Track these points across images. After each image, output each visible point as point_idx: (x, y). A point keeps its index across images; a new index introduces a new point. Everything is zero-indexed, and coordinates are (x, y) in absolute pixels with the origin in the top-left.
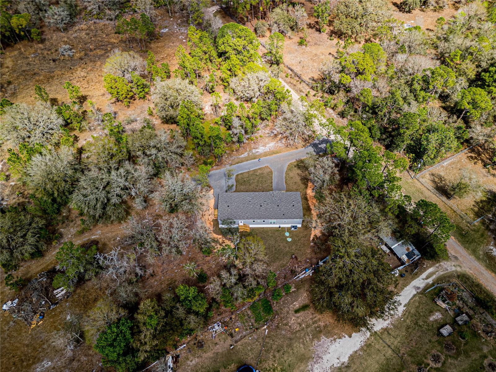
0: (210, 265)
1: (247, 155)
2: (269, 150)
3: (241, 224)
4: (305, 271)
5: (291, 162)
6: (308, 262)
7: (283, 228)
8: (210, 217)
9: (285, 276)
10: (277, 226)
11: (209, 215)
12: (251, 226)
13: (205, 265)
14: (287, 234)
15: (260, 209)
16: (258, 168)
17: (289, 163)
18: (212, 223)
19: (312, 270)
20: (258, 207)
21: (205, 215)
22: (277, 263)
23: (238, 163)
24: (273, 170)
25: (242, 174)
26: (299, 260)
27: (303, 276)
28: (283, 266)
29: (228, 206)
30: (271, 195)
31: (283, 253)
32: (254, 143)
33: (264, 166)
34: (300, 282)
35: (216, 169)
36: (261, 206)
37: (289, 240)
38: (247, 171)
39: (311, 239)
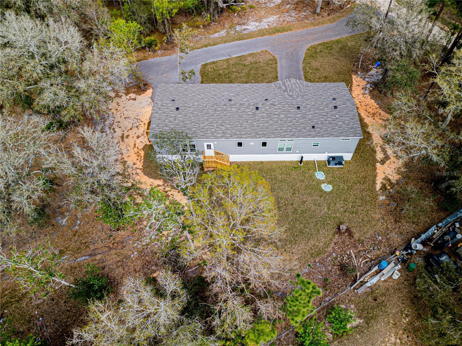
0: (125, 252)
1: (225, 35)
2: (267, 27)
3: (210, 153)
4: (376, 268)
5: (312, 44)
6: (381, 241)
7: (308, 162)
8: (138, 141)
9: (326, 280)
10: (295, 157)
11: (138, 137)
12: (234, 158)
13: (113, 252)
14: (320, 175)
15: (254, 114)
16: (247, 53)
17: (309, 45)
18: (142, 153)
19: (396, 265)
20: (251, 110)
21: (128, 136)
22: (302, 246)
23: (206, 46)
24: (277, 56)
25: (213, 63)
26: (357, 236)
27: (375, 280)
28: (318, 255)
29: (177, 109)
30: (280, 88)
31: (314, 220)
32: (239, 16)
33: (259, 51)
34: (370, 299)
35: (162, 55)
36: (257, 108)
37: (327, 188)
38: (224, 58)
39: (378, 186)
